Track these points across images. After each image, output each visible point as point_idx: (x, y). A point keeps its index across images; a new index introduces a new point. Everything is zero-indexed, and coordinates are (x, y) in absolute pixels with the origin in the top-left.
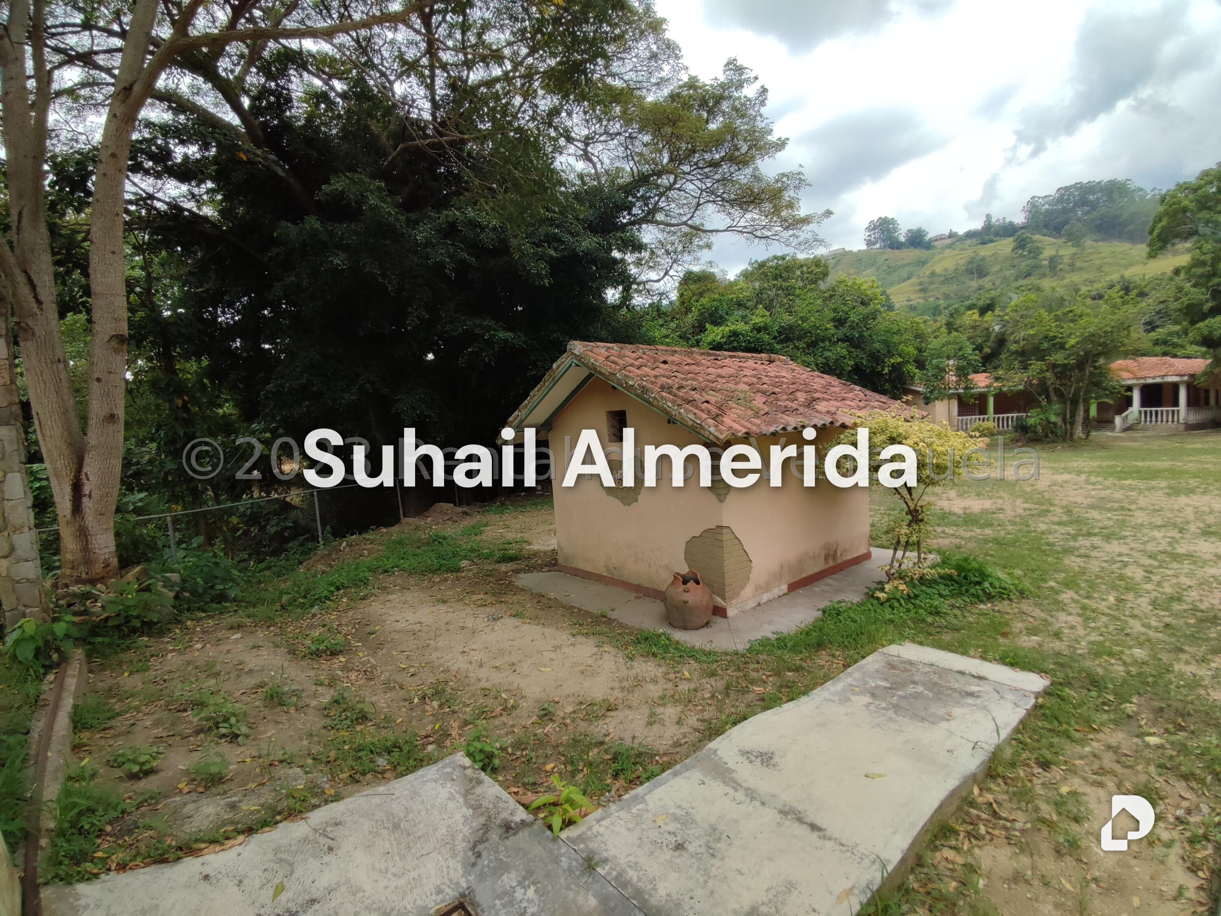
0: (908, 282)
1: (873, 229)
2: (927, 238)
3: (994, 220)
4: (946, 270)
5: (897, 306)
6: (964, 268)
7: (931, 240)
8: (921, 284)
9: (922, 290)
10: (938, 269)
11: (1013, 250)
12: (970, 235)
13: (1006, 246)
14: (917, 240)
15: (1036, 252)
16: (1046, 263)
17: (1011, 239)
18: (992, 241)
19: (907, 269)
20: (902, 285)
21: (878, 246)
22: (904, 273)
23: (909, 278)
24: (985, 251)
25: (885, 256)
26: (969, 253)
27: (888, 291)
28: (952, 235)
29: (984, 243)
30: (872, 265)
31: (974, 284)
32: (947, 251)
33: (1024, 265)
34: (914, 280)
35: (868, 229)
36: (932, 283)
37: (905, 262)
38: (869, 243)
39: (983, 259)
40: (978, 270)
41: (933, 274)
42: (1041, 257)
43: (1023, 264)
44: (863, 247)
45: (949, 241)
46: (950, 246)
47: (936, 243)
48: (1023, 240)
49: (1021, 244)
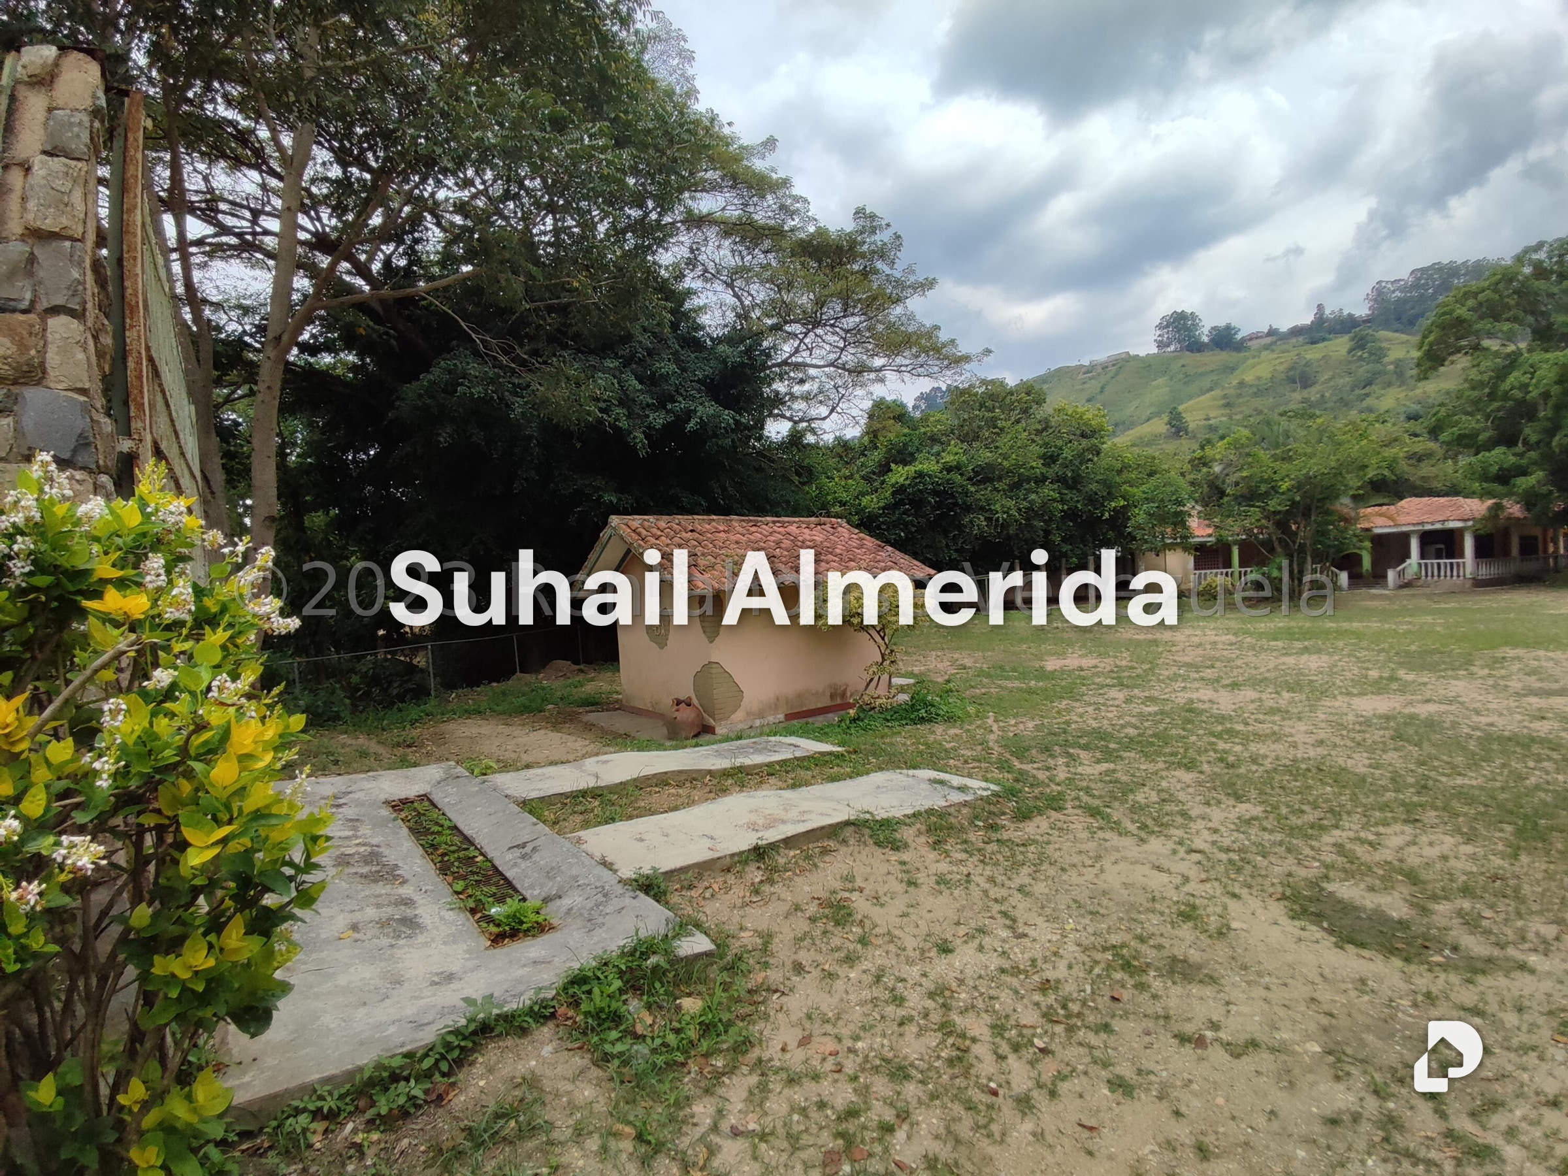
0: (1208, 396)
1: (1167, 326)
2: (1239, 337)
3: (1327, 312)
4: (1259, 378)
5: (1192, 425)
6: (1283, 376)
7: (1243, 340)
8: (1225, 397)
9: (1228, 405)
10: (1249, 378)
11: (1350, 352)
12: (1296, 331)
13: (1340, 346)
14: (1224, 339)
15: (1378, 355)
16: (1391, 367)
17: (1346, 338)
18: (1324, 340)
19: (1210, 377)
20: (1202, 398)
21: (1172, 348)
22: (1206, 382)
23: (1210, 390)
24: (1313, 354)
25: (1182, 362)
26: (1291, 356)
27: (1181, 407)
28: (1272, 332)
29: (1313, 343)
30: (1164, 373)
31: (1298, 396)
32: (1264, 353)
33: (1363, 370)
34: (1217, 392)
35: (1160, 327)
36: (1240, 396)
37: (1208, 368)
38: (1161, 345)
39: (1308, 364)
40: (1302, 378)
41: (1242, 384)
42: (1386, 360)
43: (1361, 370)
44: (1154, 350)
45: (1268, 340)
46: (1268, 346)
47: (1250, 343)
48: (1362, 339)
49: (1360, 343)
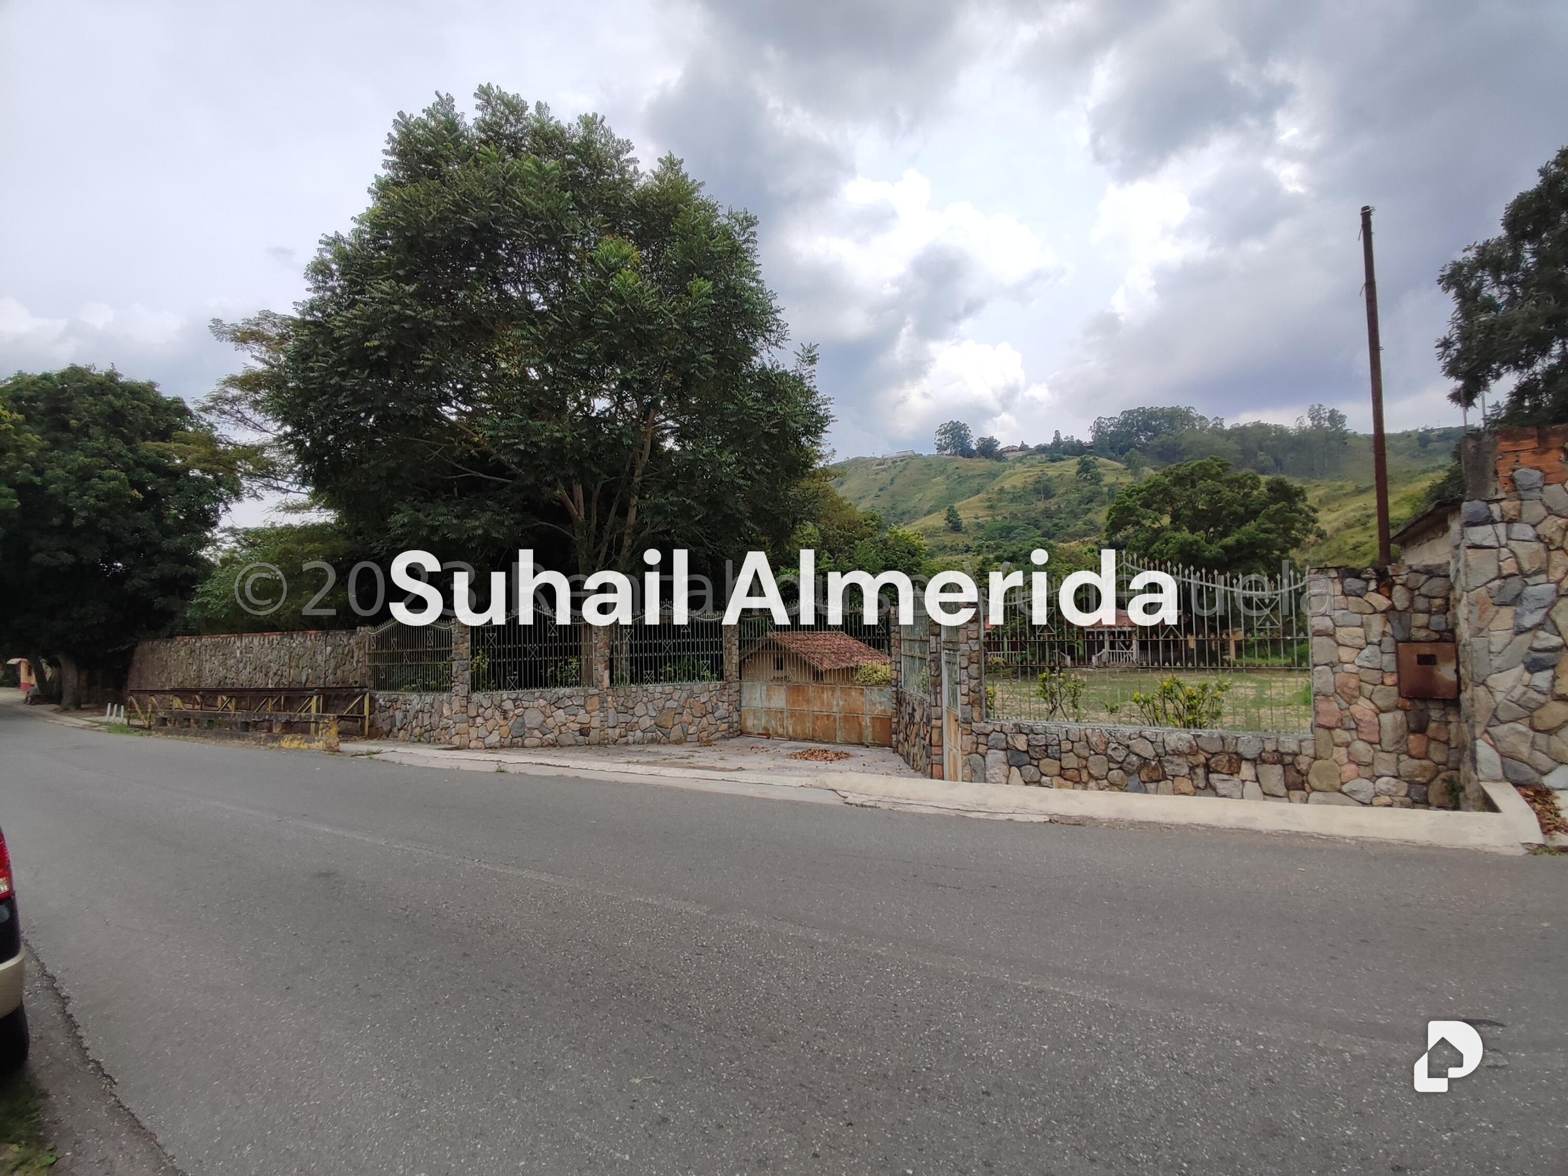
0: (977, 497)
1: (945, 433)
2: (999, 448)
3: (1062, 437)
4: (1014, 487)
5: (965, 523)
6: (1032, 487)
7: (1002, 451)
8: (989, 500)
9: (991, 507)
10: (1007, 485)
11: (1078, 473)
12: (1041, 450)
13: (1071, 466)
14: (988, 449)
15: (1097, 478)
16: (1106, 489)
17: (1076, 460)
18: (1061, 459)
19: (977, 480)
20: (972, 499)
21: (949, 452)
22: (975, 484)
23: (978, 492)
24: (1053, 470)
25: (956, 465)
26: (1038, 470)
27: (956, 505)
28: (1023, 448)
29: (1053, 461)
30: (942, 472)
31: (1041, 505)
32: (1018, 465)
34: (983, 495)
35: (939, 433)
36: (1000, 500)
37: (976, 473)
38: (941, 448)
39: (1049, 480)
40: (1045, 490)
41: (1002, 490)
42: (1102, 482)
43: (1086, 489)
44: (935, 452)
45: (1021, 454)
46: (1020, 460)
47: (1007, 455)
48: (1086, 463)
49: (1085, 467)
